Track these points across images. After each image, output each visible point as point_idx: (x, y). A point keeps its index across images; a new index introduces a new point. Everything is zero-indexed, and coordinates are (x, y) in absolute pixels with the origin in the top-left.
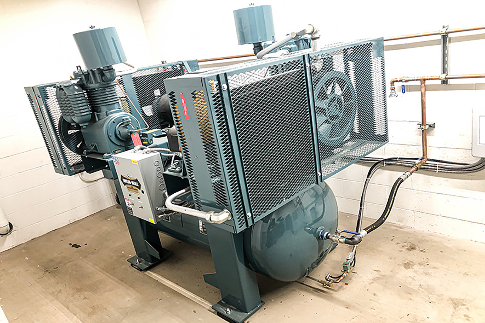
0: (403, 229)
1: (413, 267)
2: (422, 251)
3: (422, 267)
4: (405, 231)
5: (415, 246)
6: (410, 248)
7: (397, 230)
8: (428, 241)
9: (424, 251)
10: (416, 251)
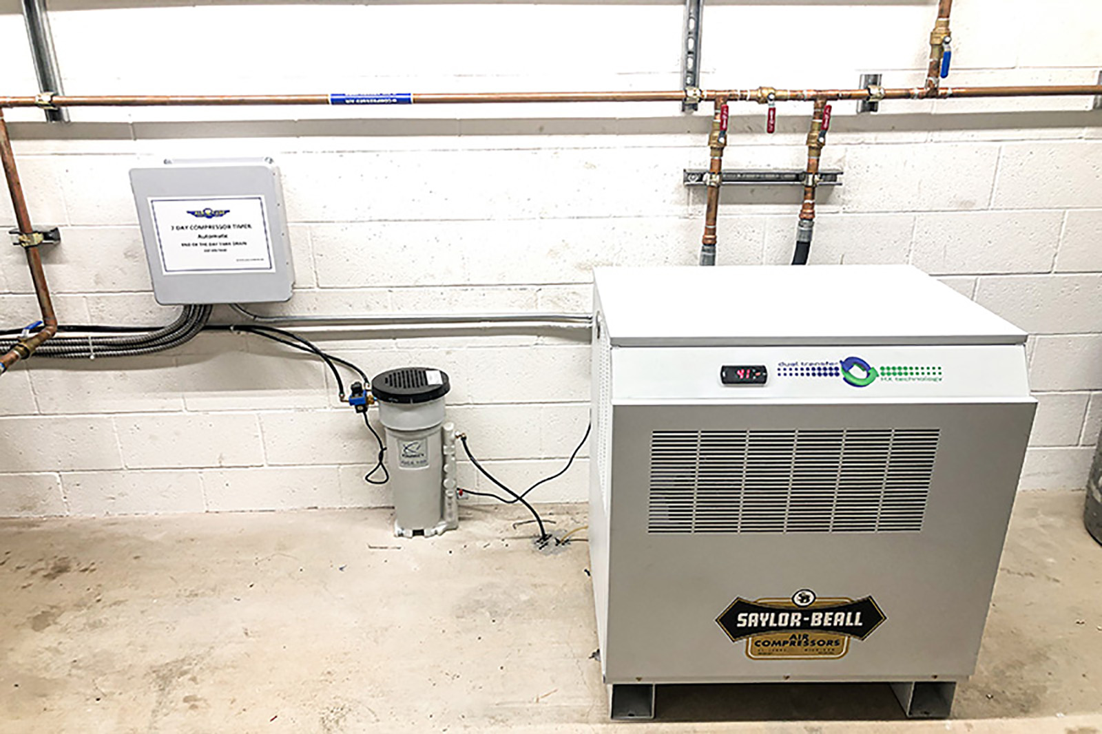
0: (38, 526)
1: (58, 620)
2: (86, 570)
3: (85, 611)
4: (42, 531)
5: (69, 562)
6: (52, 572)
7: (20, 533)
8: (103, 540)
9: (93, 567)
10: (68, 574)
